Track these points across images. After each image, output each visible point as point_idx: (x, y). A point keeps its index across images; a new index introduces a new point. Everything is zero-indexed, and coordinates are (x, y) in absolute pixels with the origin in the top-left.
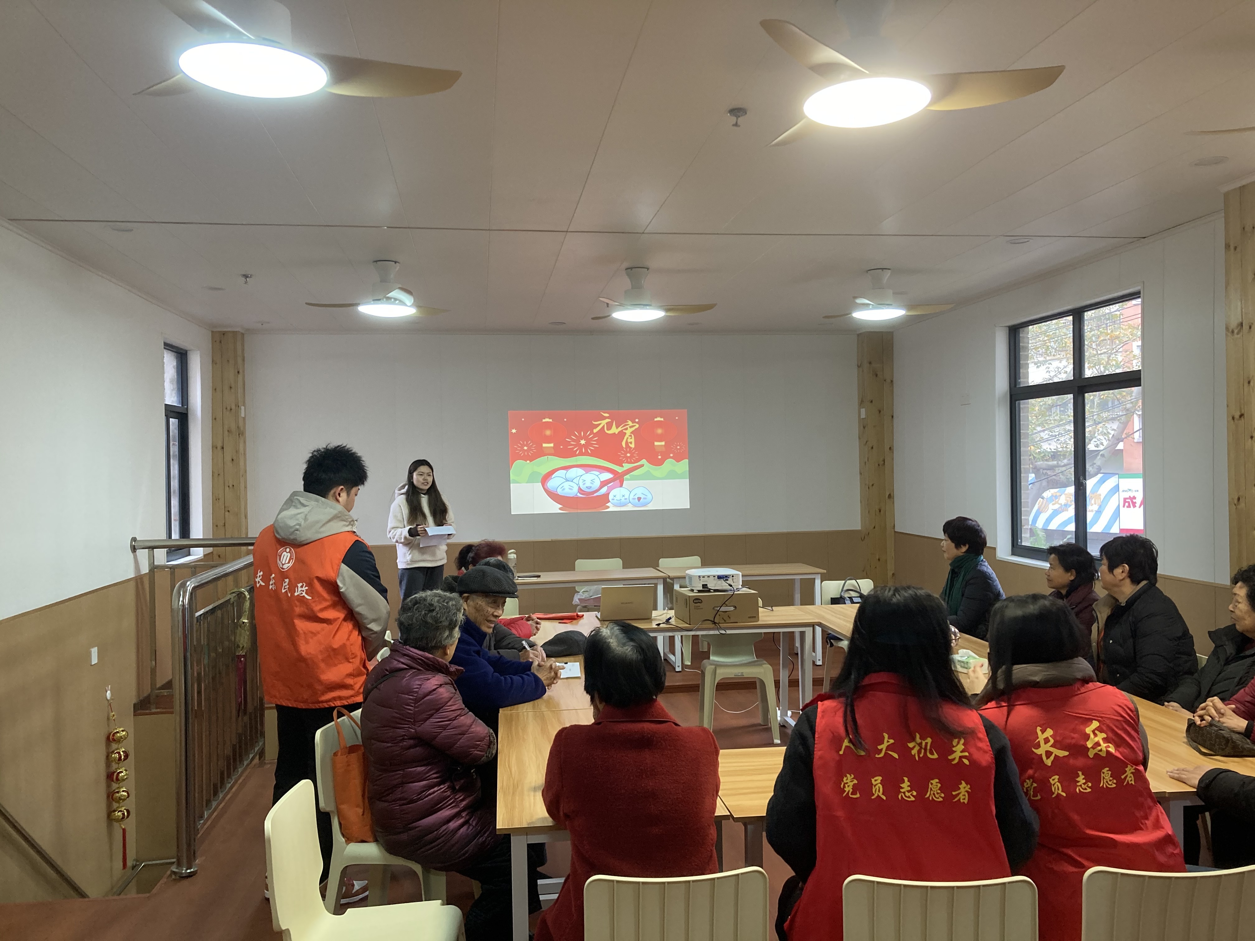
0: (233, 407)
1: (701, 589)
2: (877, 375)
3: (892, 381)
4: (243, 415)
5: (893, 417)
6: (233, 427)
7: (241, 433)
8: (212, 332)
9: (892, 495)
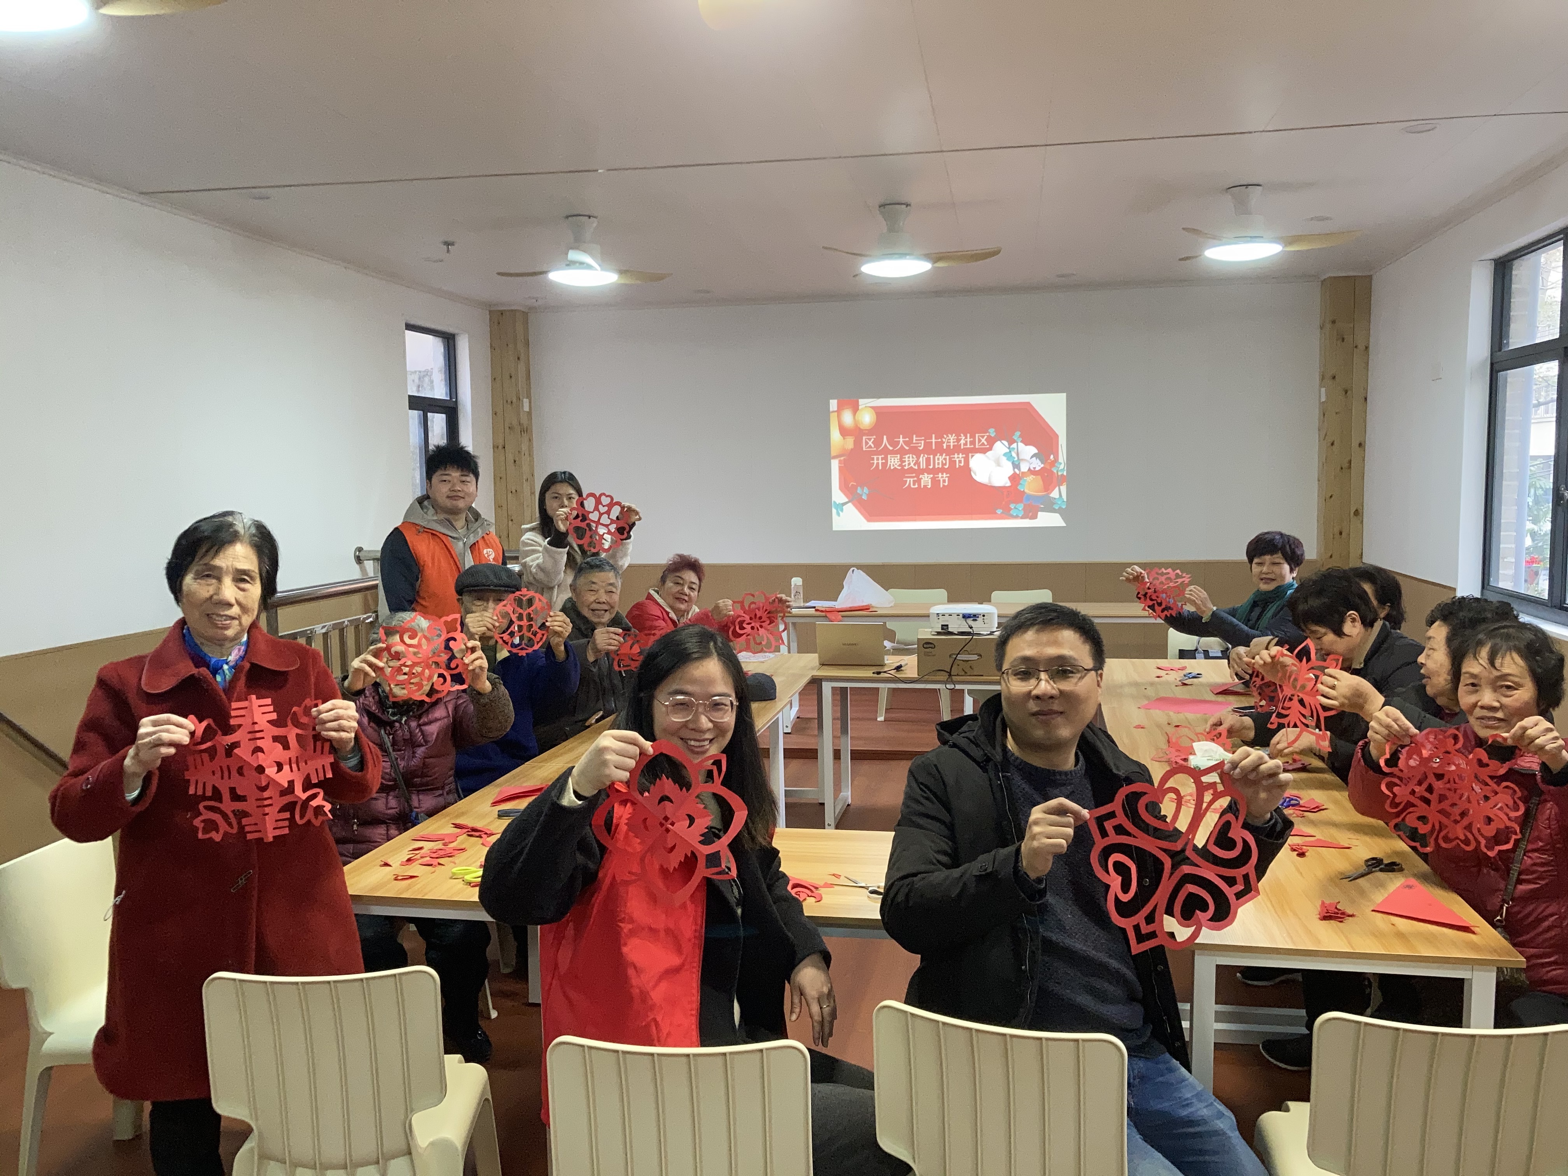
0: (514, 400)
1: (940, 630)
2: (1343, 340)
3: (1367, 348)
4: (526, 409)
5: (1366, 399)
6: (515, 422)
7: (526, 430)
8: (490, 311)
9: (1360, 511)
